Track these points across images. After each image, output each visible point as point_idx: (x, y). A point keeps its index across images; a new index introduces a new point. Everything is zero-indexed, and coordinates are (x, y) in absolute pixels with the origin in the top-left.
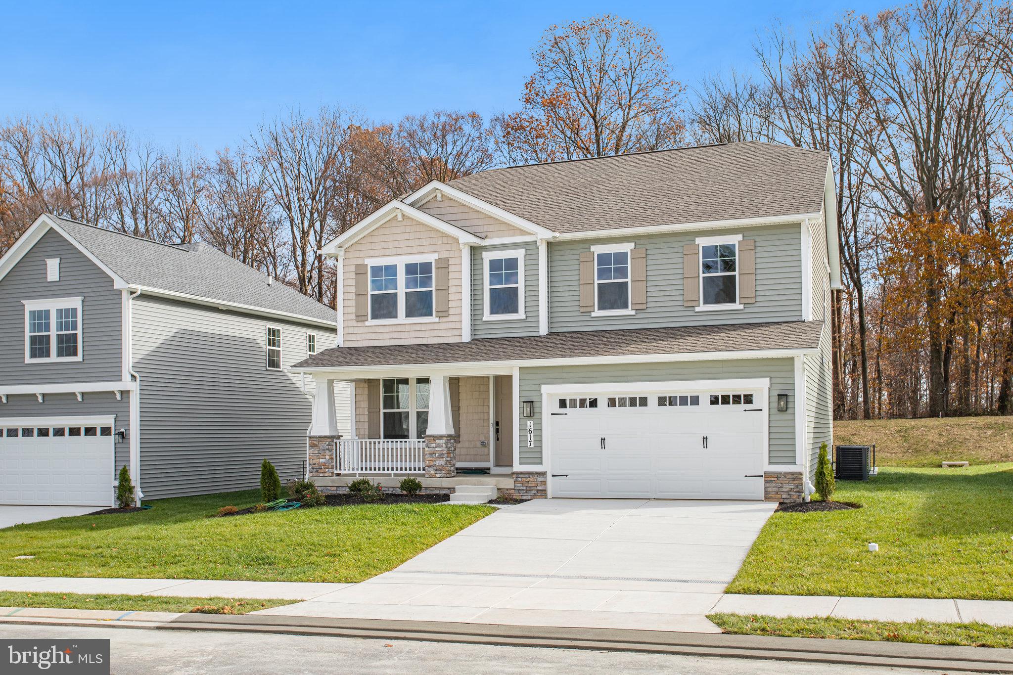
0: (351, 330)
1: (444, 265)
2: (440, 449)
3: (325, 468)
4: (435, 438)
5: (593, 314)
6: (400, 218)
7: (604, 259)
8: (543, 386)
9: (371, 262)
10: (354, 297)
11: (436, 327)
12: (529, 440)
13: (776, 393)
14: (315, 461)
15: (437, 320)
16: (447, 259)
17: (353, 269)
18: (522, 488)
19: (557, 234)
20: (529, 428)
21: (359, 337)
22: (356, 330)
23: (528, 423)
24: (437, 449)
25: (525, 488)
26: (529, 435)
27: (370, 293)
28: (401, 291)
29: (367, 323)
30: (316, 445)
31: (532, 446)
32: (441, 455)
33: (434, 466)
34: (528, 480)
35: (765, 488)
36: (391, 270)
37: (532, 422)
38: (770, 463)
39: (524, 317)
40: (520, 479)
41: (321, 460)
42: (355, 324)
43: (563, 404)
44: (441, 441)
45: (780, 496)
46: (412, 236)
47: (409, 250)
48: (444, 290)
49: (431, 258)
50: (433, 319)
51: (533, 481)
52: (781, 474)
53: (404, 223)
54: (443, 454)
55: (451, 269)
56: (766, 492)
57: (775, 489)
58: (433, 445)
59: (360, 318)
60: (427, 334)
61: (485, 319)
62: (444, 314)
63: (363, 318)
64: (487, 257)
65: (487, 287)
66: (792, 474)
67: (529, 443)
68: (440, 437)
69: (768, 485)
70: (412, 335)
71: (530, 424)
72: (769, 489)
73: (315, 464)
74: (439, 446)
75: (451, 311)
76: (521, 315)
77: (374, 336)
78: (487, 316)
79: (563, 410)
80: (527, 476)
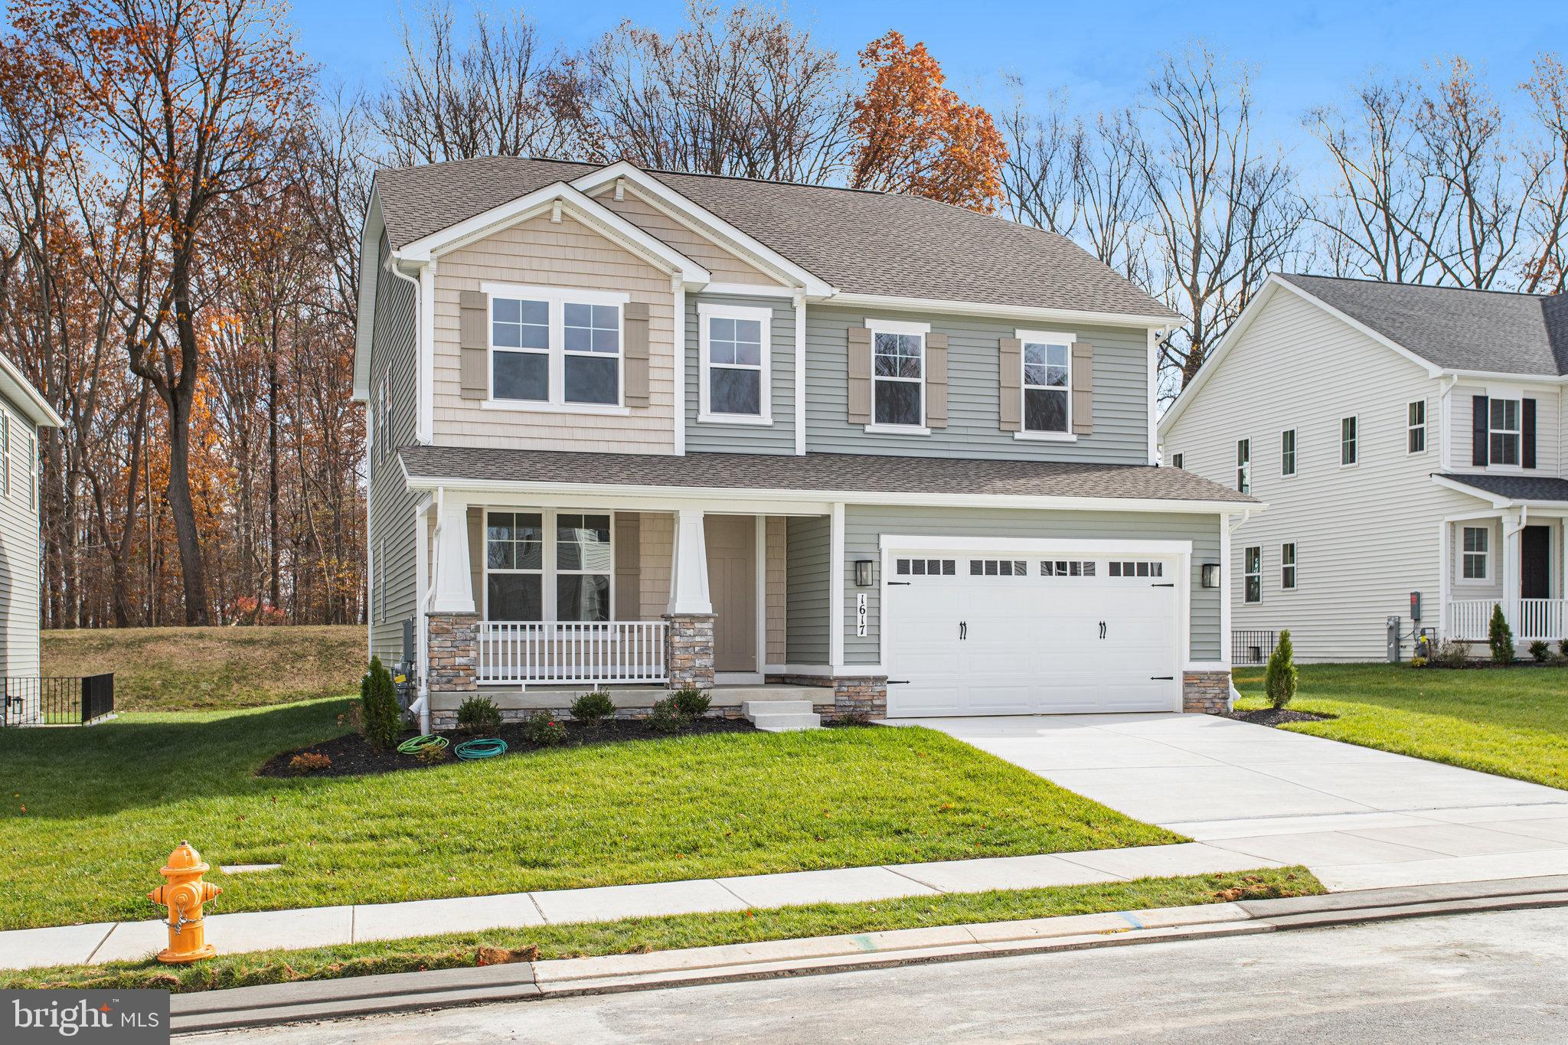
0: (449, 415)
1: (638, 315)
2: (703, 639)
3: (468, 676)
4: (694, 618)
5: (868, 429)
6: (557, 217)
7: (887, 344)
8: (883, 537)
9: (494, 291)
10: (458, 352)
11: (625, 423)
12: (859, 624)
13: (1200, 563)
14: (443, 662)
15: (627, 412)
16: (645, 306)
17: (455, 297)
18: (848, 703)
19: (836, 291)
20: (859, 604)
21: (467, 429)
22: (460, 416)
23: (859, 596)
24: (698, 639)
25: (852, 703)
26: (859, 615)
27: (492, 348)
28: (557, 353)
29: (485, 405)
30: (448, 631)
31: (865, 634)
32: (704, 651)
33: (690, 668)
34: (858, 690)
35: (1185, 694)
36: (539, 311)
37: (865, 596)
38: (1192, 659)
39: (770, 422)
40: (845, 689)
41: (459, 660)
42: (458, 403)
43: (903, 567)
44: (705, 626)
45: (1201, 705)
46: (579, 254)
47: (573, 279)
48: (640, 359)
49: (618, 300)
50: (620, 409)
51: (866, 691)
52: (1205, 673)
53: (562, 229)
54: (707, 648)
55: (653, 324)
56: (1186, 700)
57: (1197, 696)
58: (690, 632)
59: (471, 392)
60: (608, 435)
61: (701, 419)
62: (640, 403)
63: (478, 394)
64: (708, 312)
65: (706, 365)
66: (1217, 673)
67: (859, 630)
68: (705, 618)
69: (1188, 690)
70: (579, 434)
71: (862, 598)
72: (1191, 696)
73: (444, 668)
74: (701, 633)
75: (653, 399)
76: (765, 417)
77: (499, 430)
78: (706, 415)
79: (903, 578)
80: (856, 683)
